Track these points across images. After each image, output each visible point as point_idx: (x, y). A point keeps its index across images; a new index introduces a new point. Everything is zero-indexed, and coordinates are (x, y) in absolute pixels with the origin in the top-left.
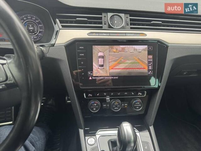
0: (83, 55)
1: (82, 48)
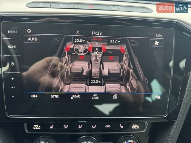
0: (15, 47)
1: (14, 32)
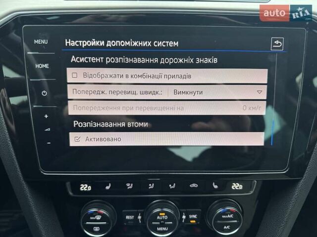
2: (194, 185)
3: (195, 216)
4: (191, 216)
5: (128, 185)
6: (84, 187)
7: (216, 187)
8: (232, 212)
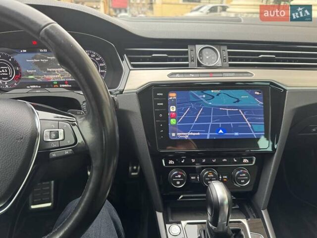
2: (225, 160)
3: (226, 177)
4: (224, 177)
5: (192, 160)
6: (171, 162)
7: (235, 161)
8: (244, 173)
